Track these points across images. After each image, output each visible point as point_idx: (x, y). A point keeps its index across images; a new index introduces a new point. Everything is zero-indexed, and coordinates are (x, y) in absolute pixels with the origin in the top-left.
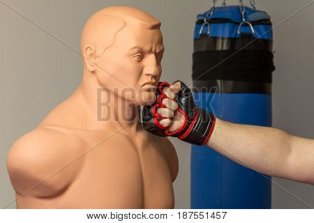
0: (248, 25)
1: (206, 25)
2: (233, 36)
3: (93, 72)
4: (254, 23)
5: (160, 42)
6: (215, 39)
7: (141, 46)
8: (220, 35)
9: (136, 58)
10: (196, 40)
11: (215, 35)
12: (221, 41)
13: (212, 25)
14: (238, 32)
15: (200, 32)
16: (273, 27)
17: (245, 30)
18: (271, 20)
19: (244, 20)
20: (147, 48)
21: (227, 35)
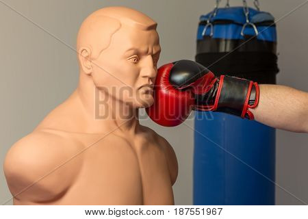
0: (251, 27)
1: (209, 26)
2: (236, 37)
3: (90, 75)
4: (258, 25)
5: (157, 43)
6: (218, 41)
7: (137, 47)
8: (223, 36)
9: (132, 60)
10: (199, 41)
11: (218, 37)
12: (224, 43)
13: (216, 27)
14: (242, 34)
15: (203, 34)
16: (278, 28)
17: (248, 32)
18: (275, 22)
19: (248, 21)
20: (143, 49)
21: (230, 37)
